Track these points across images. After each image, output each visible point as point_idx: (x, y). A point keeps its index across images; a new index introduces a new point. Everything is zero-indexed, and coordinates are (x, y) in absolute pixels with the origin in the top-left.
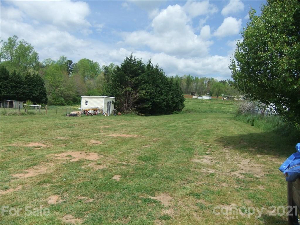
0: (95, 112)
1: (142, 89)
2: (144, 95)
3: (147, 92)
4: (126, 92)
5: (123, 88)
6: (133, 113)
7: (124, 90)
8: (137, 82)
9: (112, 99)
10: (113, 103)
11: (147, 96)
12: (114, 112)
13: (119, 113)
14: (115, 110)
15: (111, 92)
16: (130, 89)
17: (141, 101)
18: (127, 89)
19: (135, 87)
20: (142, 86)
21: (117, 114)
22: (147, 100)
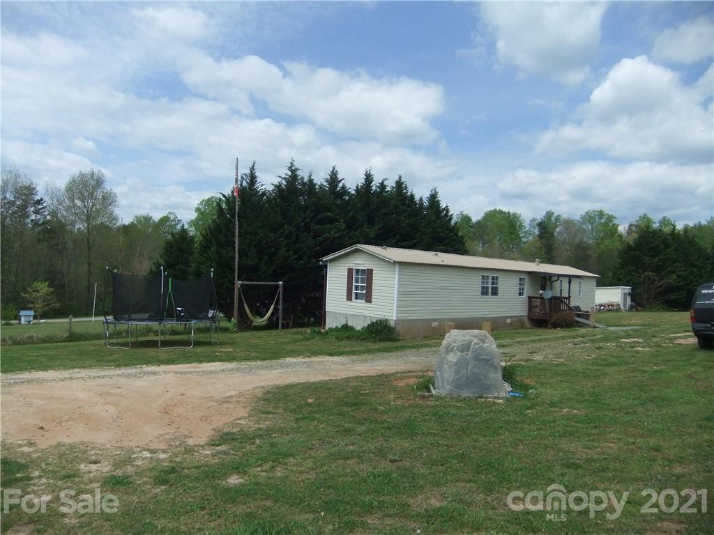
0: (610, 307)
1: (670, 273)
2: (674, 281)
3: (679, 276)
4: (645, 278)
5: (639, 273)
6: (658, 307)
7: (643, 276)
8: (660, 264)
9: (628, 289)
10: (629, 294)
11: (679, 282)
12: (631, 308)
13: (639, 308)
14: (633, 303)
15: (625, 280)
16: (651, 274)
17: (670, 289)
18: (646, 273)
19: (657, 270)
20: (669, 269)
21: (637, 310)
22: (678, 287)
